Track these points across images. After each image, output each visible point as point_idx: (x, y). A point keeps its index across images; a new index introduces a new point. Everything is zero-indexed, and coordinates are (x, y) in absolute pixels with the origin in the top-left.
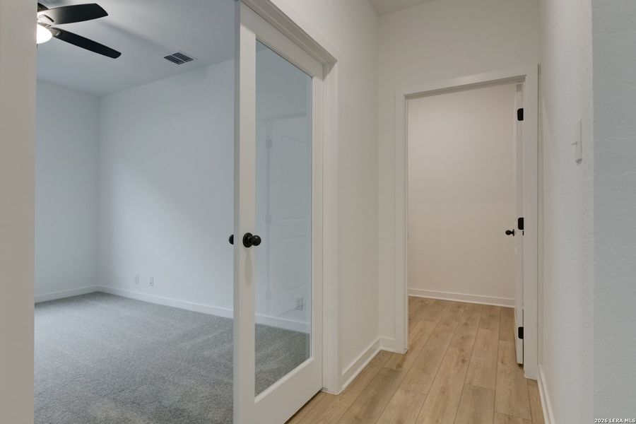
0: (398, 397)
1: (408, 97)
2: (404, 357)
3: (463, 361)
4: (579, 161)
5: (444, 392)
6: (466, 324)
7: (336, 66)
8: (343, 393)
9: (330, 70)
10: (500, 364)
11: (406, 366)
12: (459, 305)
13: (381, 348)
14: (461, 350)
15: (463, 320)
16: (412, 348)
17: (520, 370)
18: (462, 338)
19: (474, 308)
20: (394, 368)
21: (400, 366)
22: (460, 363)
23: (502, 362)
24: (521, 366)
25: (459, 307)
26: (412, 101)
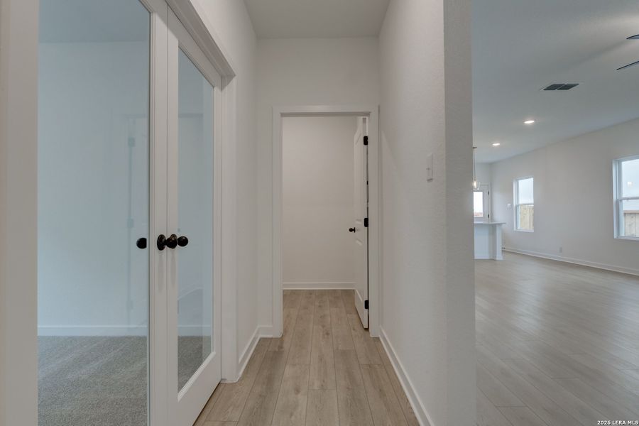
0: (288, 371)
1: (283, 115)
2: (281, 339)
3: (328, 334)
4: (430, 180)
5: (321, 360)
6: (320, 306)
7: (234, 80)
8: (241, 380)
9: (228, 83)
10: (352, 331)
11: (286, 346)
12: (311, 292)
13: (261, 336)
14: (323, 326)
15: (317, 304)
16: (285, 331)
17: (366, 333)
18: (321, 317)
19: (322, 293)
20: (277, 350)
21: (281, 347)
22: (326, 336)
23: (354, 330)
24: (367, 329)
25: (311, 294)
26: (285, 119)
